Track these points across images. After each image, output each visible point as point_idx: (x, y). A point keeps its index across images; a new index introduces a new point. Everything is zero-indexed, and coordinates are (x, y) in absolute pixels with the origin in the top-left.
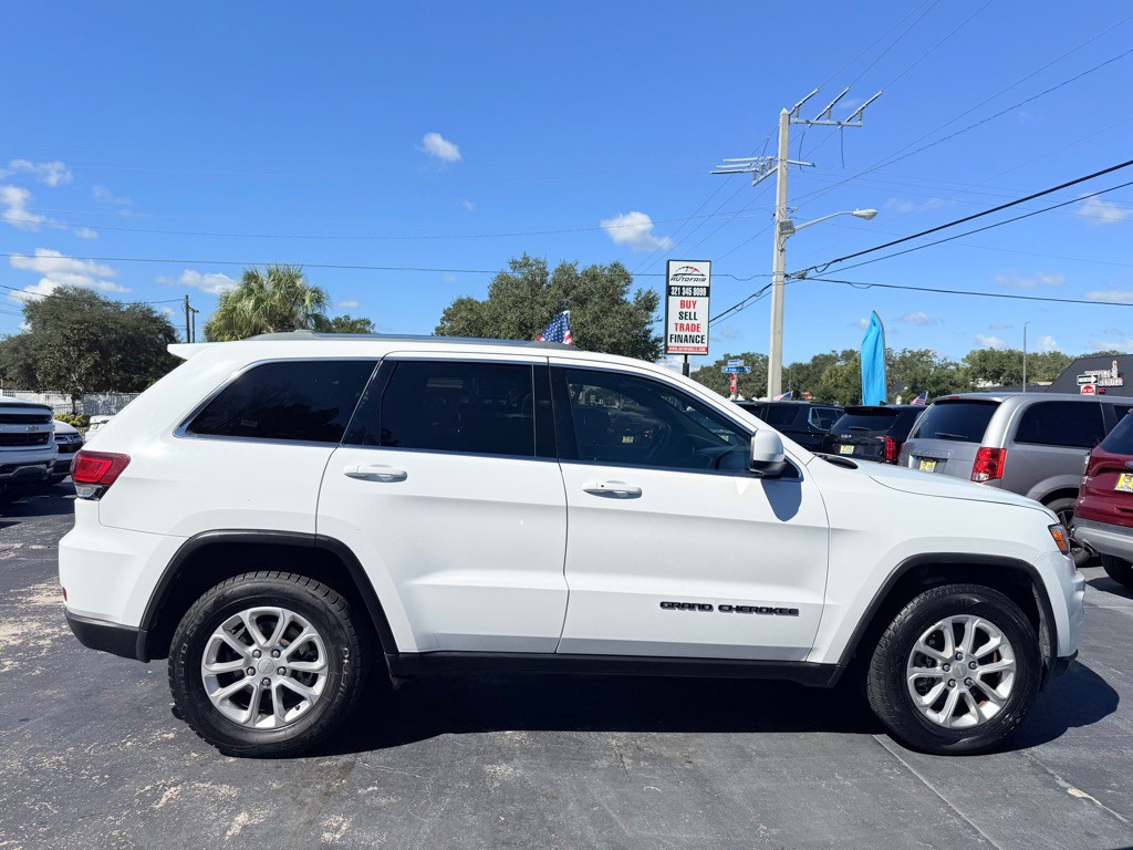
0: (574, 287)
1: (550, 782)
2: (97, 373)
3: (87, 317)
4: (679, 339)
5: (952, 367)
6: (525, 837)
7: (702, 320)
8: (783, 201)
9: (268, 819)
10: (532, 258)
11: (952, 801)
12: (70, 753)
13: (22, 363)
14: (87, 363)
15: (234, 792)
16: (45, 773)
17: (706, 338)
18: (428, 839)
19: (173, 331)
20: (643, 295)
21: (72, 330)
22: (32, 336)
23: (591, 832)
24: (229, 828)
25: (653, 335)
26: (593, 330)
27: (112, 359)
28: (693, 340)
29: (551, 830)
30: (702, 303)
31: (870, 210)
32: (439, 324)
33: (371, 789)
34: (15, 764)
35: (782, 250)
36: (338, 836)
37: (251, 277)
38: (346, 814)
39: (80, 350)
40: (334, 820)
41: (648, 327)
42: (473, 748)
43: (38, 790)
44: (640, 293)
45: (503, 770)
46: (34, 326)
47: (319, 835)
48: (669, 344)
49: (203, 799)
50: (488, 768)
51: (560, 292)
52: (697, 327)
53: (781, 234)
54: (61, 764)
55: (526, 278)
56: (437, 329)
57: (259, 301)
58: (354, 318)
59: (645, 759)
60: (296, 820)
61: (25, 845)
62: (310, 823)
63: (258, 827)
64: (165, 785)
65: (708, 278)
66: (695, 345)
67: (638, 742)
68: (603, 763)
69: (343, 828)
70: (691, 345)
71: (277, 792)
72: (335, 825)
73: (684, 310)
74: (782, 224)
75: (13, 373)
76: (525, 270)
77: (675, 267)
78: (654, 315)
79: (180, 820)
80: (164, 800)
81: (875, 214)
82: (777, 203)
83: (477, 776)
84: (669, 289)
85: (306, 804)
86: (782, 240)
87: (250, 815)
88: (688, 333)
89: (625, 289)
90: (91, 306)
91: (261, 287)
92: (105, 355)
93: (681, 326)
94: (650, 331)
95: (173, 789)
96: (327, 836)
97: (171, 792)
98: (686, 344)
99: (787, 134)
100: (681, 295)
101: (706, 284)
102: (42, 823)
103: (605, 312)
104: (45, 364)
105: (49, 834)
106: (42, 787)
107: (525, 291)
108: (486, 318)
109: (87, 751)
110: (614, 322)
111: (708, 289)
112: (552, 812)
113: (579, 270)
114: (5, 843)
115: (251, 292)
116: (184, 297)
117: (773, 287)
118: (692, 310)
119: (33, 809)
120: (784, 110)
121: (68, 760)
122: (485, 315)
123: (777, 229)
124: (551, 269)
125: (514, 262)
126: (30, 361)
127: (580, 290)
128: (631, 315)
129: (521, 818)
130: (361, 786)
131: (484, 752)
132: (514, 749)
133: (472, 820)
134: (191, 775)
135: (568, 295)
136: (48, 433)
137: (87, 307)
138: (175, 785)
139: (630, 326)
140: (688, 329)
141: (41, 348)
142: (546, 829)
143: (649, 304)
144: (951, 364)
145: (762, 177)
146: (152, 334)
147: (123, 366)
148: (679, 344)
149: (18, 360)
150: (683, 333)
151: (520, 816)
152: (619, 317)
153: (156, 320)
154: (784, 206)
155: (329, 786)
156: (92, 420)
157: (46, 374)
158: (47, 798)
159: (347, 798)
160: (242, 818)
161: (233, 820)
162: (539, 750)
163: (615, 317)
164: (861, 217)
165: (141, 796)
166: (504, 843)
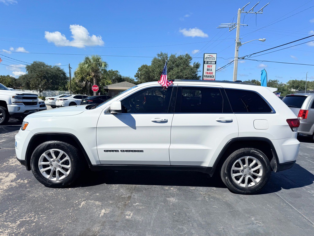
0: (176, 62)
1: (186, 204)
2: (46, 85)
3: (43, 70)
4: (207, 76)
5: (284, 85)
6: (182, 220)
7: (214, 71)
8: (238, 36)
9: (110, 212)
10: (163, 53)
11: (303, 214)
12: (55, 191)
13: (26, 82)
14: (43, 83)
15: (100, 204)
16: (49, 196)
17: (214, 76)
18: (155, 219)
19: (65, 74)
20: (196, 64)
21: (39, 73)
22: (28, 75)
23: (200, 219)
24: (100, 213)
25: (198, 75)
26: (181, 74)
27: (50, 81)
28: (211, 77)
29: (188, 218)
30: (214, 66)
31: (264, 39)
32: (137, 72)
33: (137, 204)
34: (41, 193)
35: (238, 51)
36: (130, 217)
37: (87, 58)
38: (132, 211)
39: (41, 79)
40: (128, 212)
41: (197, 73)
42: (163, 193)
43: (48, 201)
44: (195, 63)
45: (173, 200)
46: (28, 72)
47: (125, 217)
48: (204, 78)
49: (92, 205)
50: (168, 199)
51: (172, 63)
52: (212, 73)
53: (237, 46)
54: (53, 194)
55: (162, 59)
56: (137, 74)
57: (89, 65)
58: (114, 70)
59: (212, 198)
60: (118, 212)
61: (47, 216)
62: (122, 213)
63: (108, 213)
64: (81, 201)
65: (216, 58)
66: (211, 78)
67: (209, 193)
68: (200, 199)
69: (131, 215)
70: (210, 78)
71: (111, 204)
72: (129, 214)
73: (208, 68)
74: (238, 43)
75: (23, 85)
76: (162, 57)
77: (206, 55)
78: (199, 70)
79: (87, 211)
80: (82, 205)
81: (265, 40)
82: (236, 37)
83: (165, 201)
84: (204, 62)
85: (120, 208)
86: (238, 48)
87: (105, 210)
88: (209, 75)
89: (190, 62)
90: (43, 67)
91: (90, 61)
92: (48, 80)
93: (208, 73)
94: (197, 74)
95: (83, 202)
96: (127, 217)
97: (83, 203)
98: (209, 78)
99: (240, 16)
100: (208, 64)
101: (215, 60)
102: (50, 210)
103: (184, 69)
104: (32, 82)
105: (53, 214)
106: (49, 200)
107: (162, 63)
108: (151, 70)
109: (59, 190)
110: (187, 72)
111: (216, 62)
112: (188, 212)
113: (177, 56)
114: (42, 215)
115: (87, 63)
116: (69, 64)
117: (235, 62)
118: (211, 68)
119: (48, 206)
120: (239, 9)
121: (54, 193)
122: (150, 70)
123: (236, 45)
124: (169, 56)
125: (158, 54)
126: (28, 82)
127: (177, 62)
128: (192, 69)
129: (180, 214)
130: (134, 203)
131: (166, 194)
132: (174, 194)
133: (166, 214)
134: (87, 199)
135: (174, 64)
136: (37, 102)
137: (42, 67)
138: (84, 201)
139: (191, 73)
140: (209, 74)
141: (31, 78)
142: (187, 217)
143: (197, 66)
144: (283, 84)
145: (232, 29)
146: (59, 74)
147: (52, 83)
148: (207, 78)
149: (25, 81)
150: (208, 75)
151: (179, 213)
152: (188, 70)
153: (60, 71)
154: (238, 38)
155: (125, 203)
156: (46, 98)
157: (33, 85)
158: (51, 203)
159: (131, 206)
160: (103, 211)
161: (101, 212)
162: (181, 194)
163: (187, 70)
164: (261, 41)
165: (76, 204)
166: (176, 221)
